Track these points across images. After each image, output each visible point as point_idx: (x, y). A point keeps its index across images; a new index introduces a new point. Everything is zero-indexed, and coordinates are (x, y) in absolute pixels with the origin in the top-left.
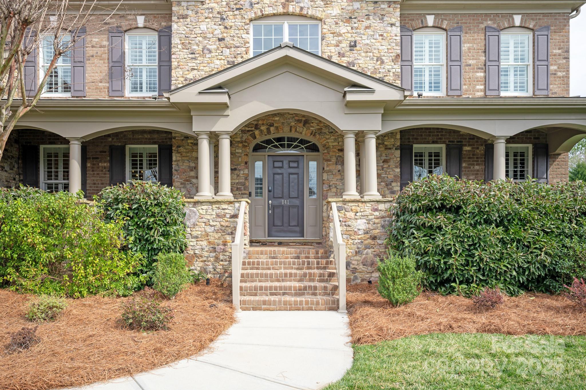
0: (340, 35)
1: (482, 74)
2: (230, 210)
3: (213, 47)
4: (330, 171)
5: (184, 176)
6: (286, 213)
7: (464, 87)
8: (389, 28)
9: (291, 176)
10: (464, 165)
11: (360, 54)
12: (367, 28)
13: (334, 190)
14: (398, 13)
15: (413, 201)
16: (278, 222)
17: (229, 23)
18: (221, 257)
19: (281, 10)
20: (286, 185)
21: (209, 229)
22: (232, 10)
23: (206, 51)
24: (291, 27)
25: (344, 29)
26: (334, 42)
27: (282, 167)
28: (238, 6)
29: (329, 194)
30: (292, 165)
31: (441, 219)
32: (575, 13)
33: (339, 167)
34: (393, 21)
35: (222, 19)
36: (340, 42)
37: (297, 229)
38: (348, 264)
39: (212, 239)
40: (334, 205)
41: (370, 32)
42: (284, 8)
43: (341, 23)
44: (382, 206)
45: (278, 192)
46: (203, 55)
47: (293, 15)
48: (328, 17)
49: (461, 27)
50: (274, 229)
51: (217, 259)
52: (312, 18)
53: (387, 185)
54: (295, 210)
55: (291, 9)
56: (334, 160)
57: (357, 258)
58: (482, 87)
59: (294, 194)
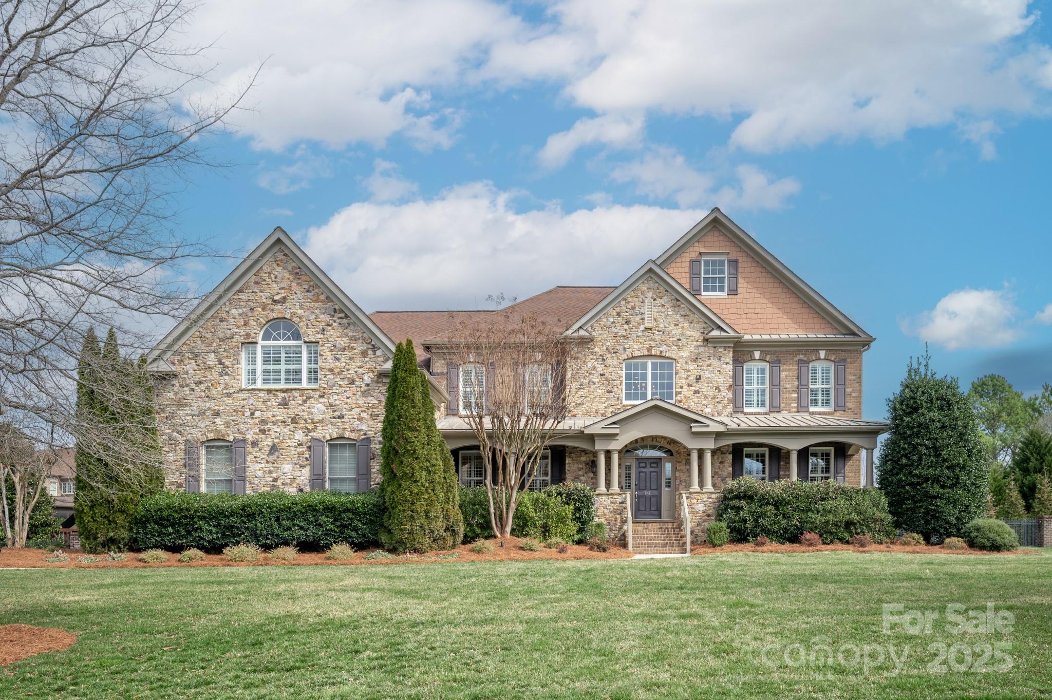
0: (689, 371)
1: (796, 395)
2: (619, 499)
3: (596, 380)
4: (680, 470)
5: (574, 475)
6: (648, 501)
7: (782, 405)
8: (725, 366)
9: (652, 474)
10: (782, 463)
11: (703, 385)
12: (709, 365)
13: (684, 484)
14: (731, 355)
15: (729, 493)
16: (642, 508)
17: (608, 362)
18: (614, 528)
19: (646, 353)
20: (648, 480)
21: (606, 511)
22: (610, 353)
23: (591, 383)
24: (653, 364)
25: (692, 366)
26: (685, 376)
27: (646, 467)
28: (615, 350)
29: (681, 487)
30: (653, 465)
31: (743, 502)
32: (867, 347)
33: (688, 467)
34: (728, 360)
35: (603, 360)
36: (689, 376)
37: (656, 513)
38: (692, 532)
39: (608, 517)
40: (684, 495)
41: (711, 368)
42: (648, 351)
43: (690, 362)
44: (714, 496)
45: (642, 485)
46: (589, 386)
47: (655, 356)
48: (680, 358)
49: (780, 360)
50: (639, 513)
51: (611, 530)
52: (668, 358)
53: (722, 480)
54: (655, 499)
55: (653, 353)
56: (684, 462)
57: (698, 528)
58: (796, 405)
59: (654, 487)
